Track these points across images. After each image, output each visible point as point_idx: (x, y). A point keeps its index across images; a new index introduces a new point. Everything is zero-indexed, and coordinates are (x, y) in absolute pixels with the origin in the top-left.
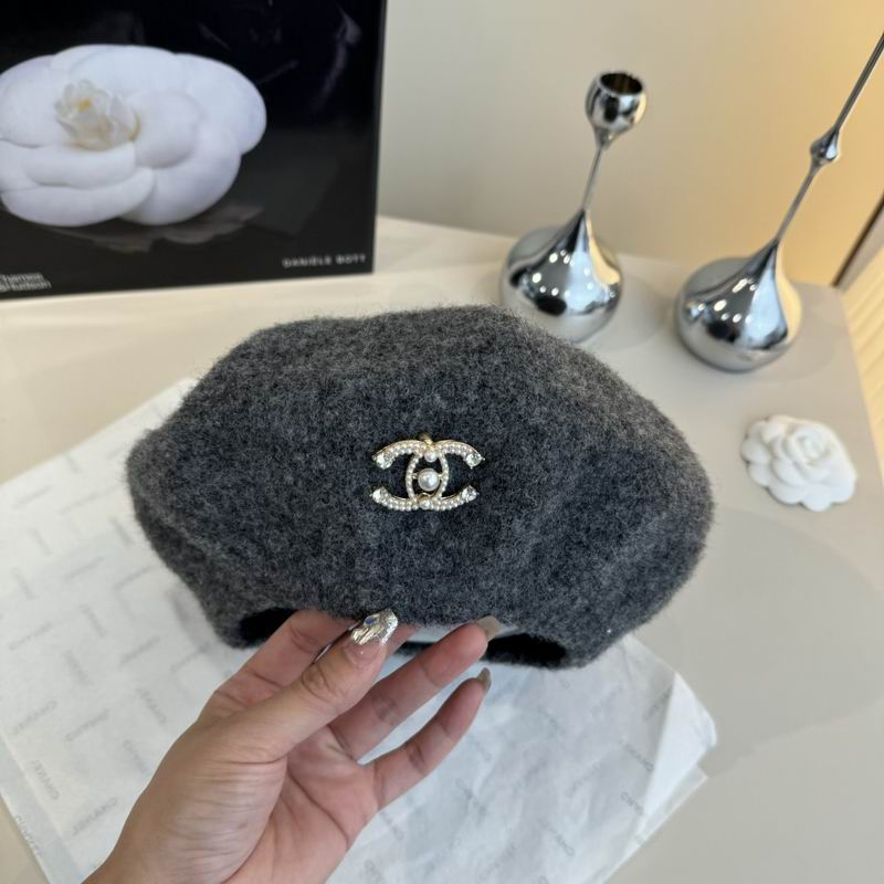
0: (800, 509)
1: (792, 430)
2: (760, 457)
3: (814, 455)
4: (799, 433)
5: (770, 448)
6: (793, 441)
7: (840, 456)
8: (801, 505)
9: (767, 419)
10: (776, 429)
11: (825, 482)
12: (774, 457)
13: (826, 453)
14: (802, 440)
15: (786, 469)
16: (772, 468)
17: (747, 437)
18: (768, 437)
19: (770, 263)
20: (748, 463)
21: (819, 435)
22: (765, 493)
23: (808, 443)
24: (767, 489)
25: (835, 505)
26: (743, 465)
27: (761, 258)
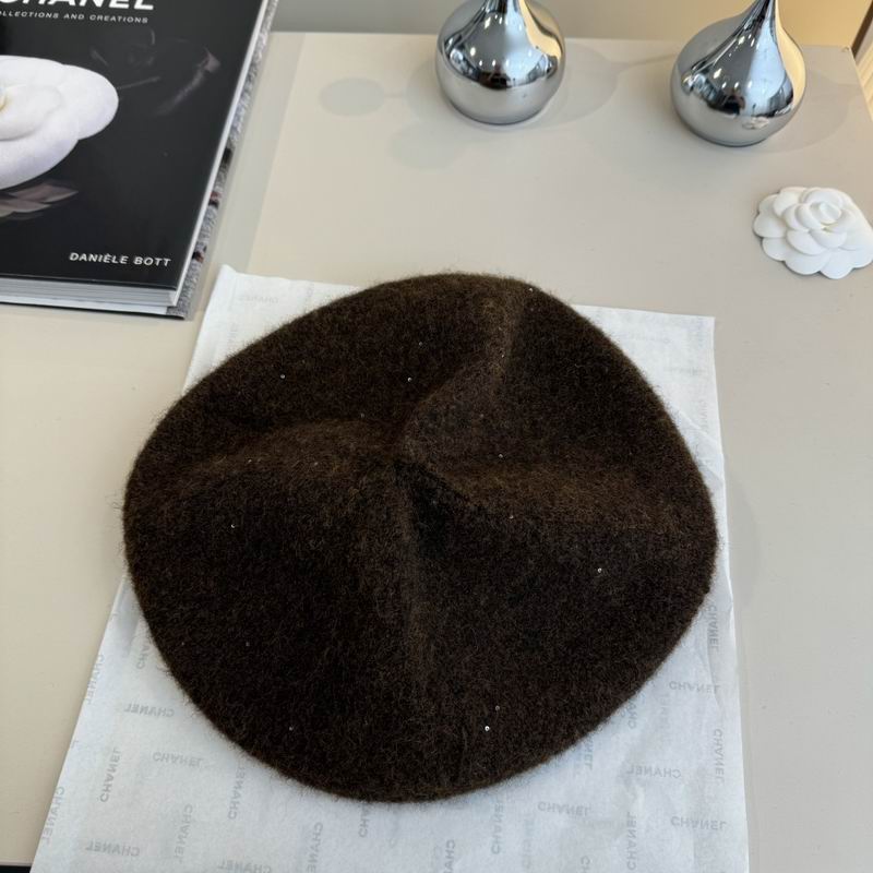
0: (819, 278)
1: (803, 199)
2: (772, 231)
3: (831, 220)
4: (812, 200)
5: (782, 220)
6: (806, 208)
7: (858, 218)
8: (819, 273)
9: (778, 192)
10: (788, 199)
11: (842, 248)
12: (788, 228)
13: (844, 215)
14: (816, 206)
15: (801, 239)
16: (785, 239)
17: (758, 213)
18: (779, 210)
19: (768, 14)
20: (761, 238)
21: (834, 200)
22: (782, 266)
23: (822, 208)
24: (783, 262)
25: (854, 269)
26: (756, 242)
27: (757, 11)
